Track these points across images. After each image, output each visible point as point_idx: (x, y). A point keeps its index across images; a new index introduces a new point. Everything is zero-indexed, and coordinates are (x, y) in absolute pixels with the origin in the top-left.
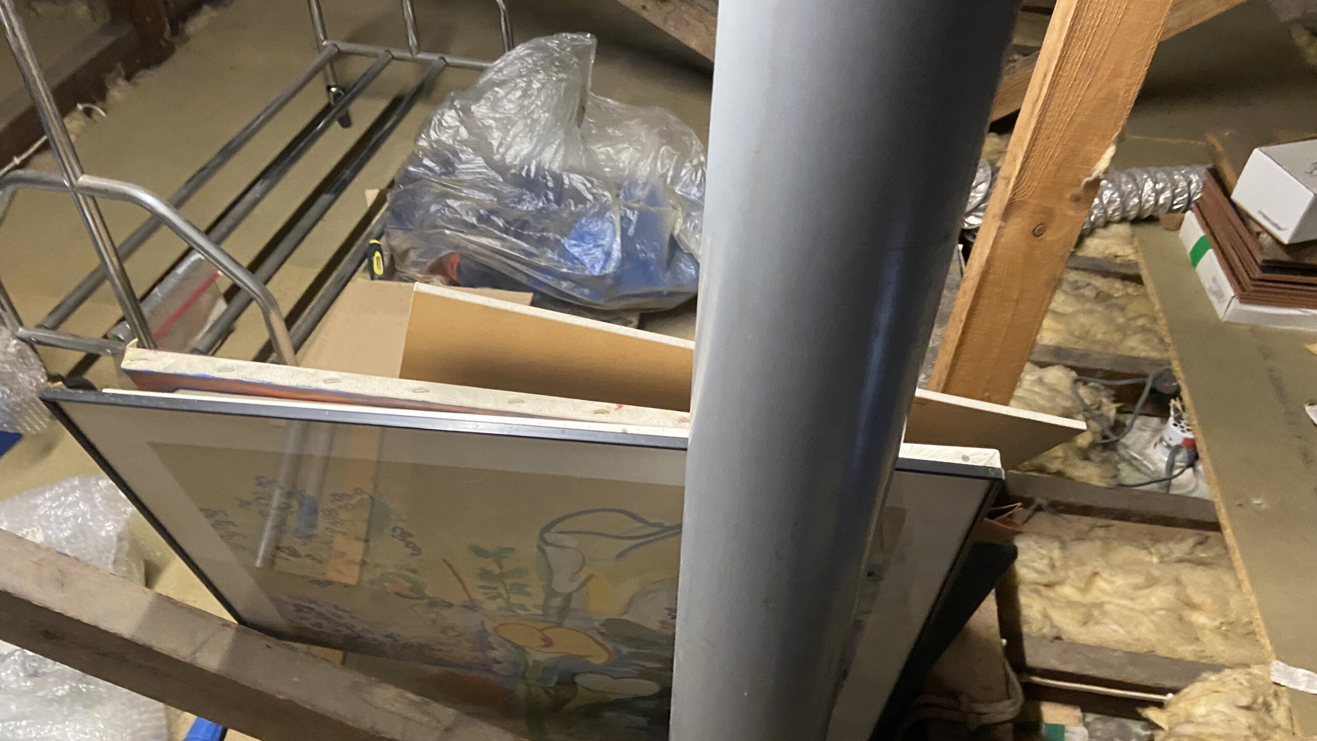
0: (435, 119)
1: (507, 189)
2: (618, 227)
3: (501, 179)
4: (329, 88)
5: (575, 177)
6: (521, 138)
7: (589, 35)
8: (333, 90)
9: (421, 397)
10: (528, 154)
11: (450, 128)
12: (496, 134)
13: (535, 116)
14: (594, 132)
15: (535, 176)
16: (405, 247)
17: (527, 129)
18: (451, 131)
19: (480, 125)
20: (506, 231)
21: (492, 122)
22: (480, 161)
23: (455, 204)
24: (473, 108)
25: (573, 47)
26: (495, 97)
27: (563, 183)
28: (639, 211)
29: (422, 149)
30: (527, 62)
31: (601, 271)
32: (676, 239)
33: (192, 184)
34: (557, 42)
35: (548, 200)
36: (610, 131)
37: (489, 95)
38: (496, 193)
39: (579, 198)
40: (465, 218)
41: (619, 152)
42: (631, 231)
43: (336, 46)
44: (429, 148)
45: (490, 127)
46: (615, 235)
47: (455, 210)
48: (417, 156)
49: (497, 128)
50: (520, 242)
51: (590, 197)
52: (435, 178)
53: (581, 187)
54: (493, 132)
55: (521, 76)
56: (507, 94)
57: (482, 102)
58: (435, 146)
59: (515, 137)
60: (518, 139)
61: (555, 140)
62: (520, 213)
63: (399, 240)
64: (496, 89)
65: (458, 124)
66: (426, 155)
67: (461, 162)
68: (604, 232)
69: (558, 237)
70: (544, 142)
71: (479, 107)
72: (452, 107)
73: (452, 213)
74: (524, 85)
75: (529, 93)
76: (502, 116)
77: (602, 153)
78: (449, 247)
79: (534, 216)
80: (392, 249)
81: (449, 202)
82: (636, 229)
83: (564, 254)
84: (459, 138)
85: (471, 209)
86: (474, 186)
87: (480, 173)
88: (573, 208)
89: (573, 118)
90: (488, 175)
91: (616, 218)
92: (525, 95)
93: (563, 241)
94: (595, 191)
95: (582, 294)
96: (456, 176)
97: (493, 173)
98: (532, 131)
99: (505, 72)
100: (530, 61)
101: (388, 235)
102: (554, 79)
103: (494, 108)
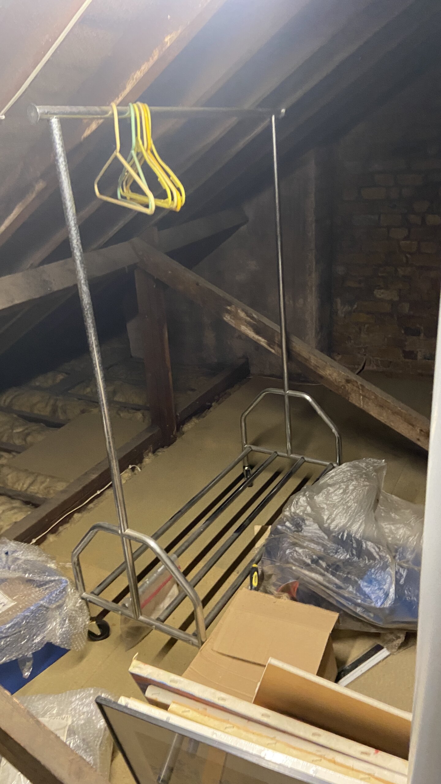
0: (294, 500)
1: (330, 544)
2: (394, 579)
3: (326, 537)
4: (244, 467)
5: (369, 543)
6: (340, 516)
7: (384, 461)
8: (246, 468)
10: (343, 525)
11: (302, 506)
12: (326, 513)
13: (349, 504)
14: (383, 515)
15: (346, 539)
16: (270, 573)
17: (344, 511)
18: (303, 508)
20: (326, 570)
21: (325, 506)
22: (316, 526)
23: (300, 551)
24: (315, 497)
25: (374, 467)
26: (328, 492)
27: (362, 546)
28: (408, 569)
29: (286, 516)
30: (347, 474)
31: (381, 605)
34: (365, 463)
35: (353, 555)
36: (393, 515)
37: (324, 491)
38: (323, 546)
39: (371, 556)
40: (304, 558)
41: (398, 529)
42: (402, 581)
43: (250, 448)
44: (289, 515)
45: (323, 508)
46: (391, 584)
47: (300, 554)
48: (283, 519)
49: (327, 509)
50: (334, 579)
51: (377, 557)
52: (291, 533)
53: (372, 550)
54: (324, 511)
55: (343, 482)
56: (335, 491)
57: (321, 494)
58: (293, 515)
59: (336, 515)
60: (338, 517)
61: (360, 520)
62: (335, 560)
63: (268, 568)
64: (329, 488)
65: (306, 504)
66: (288, 521)
67: (306, 525)
68: (385, 580)
69: (356, 579)
70: (353, 519)
71: (318, 497)
72: (304, 495)
73: (298, 556)
74: (344, 487)
75: (347, 491)
76: (331, 503)
77: (387, 528)
78: (294, 578)
79: (343, 563)
80: (263, 573)
81: (297, 548)
82: (405, 580)
83: (359, 590)
84: (306, 512)
85: (309, 555)
86: (312, 540)
87: (316, 533)
88: (367, 562)
89: (371, 508)
90: (320, 535)
91: (393, 573)
92: (345, 492)
93: (359, 582)
94: (381, 554)
95: (369, 616)
96: (302, 533)
97: (323, 534)
98: (347, 513)
99: (335, 479)
101: (263, 563)
102: (362, 485)
103: (327, 498)
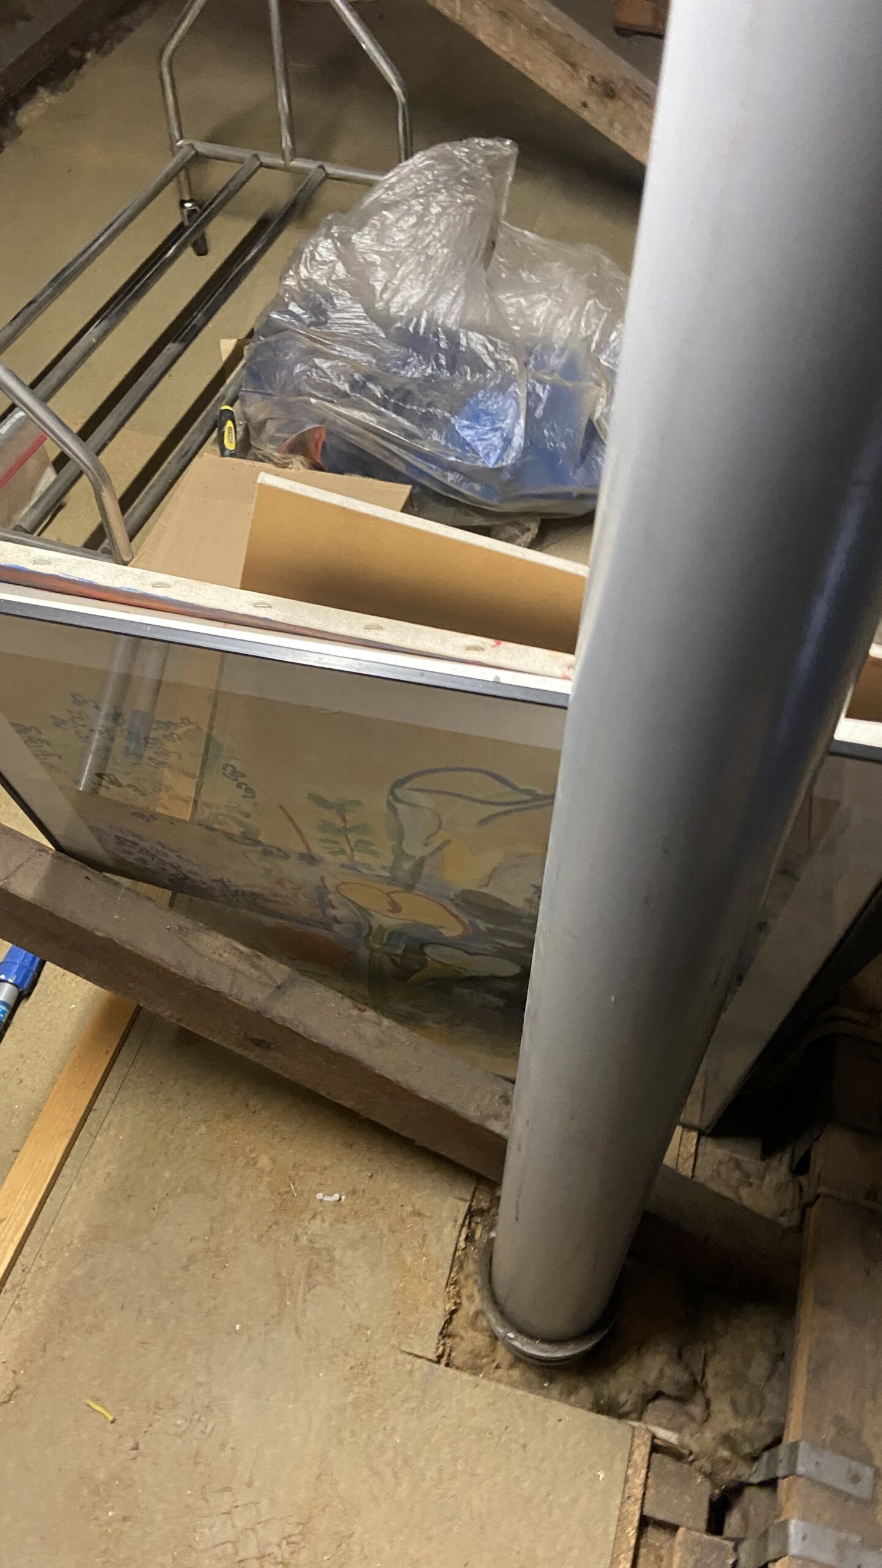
0: (307, 250)
1: (390, 349)
2: (523, 406)
3: (383, 335)
4: (182, 202)
5: (474, 336)
6: (411, 280)
7: (508, 142)
8: (188, 205)
9: (262, 613)
10: (418, 302)
11: (324, 263)
12: (381, 274)
13: (431, 252)
14: (504, 275)
15: (425, 333)
16: (261, 417)
17: (420, 270)
18: (326, 267)
19: (362, 260)
20: (384, 403)
21: (376, 257)
22: (359, 309)
23: (325, 365)
24: (354, 237)
25: (487, 158)
26: (383, 223)
27: (459, 344)
28: (552, 386)
29: (288, 289)
30: (427, 178)
31: (496, 462)
32: (596, 424)
33: (18, 320)
34: (466, 150)
35: (439, 365)
36: (524, 275)
37: (375, 220)
38: (375, 353)
39: (478, 366)
40: (336, 383)
41: (533, 305)
42: (539, 412)
43: (192, 146)
44: (297, 288)
45: (373, 264)
46: (517, 417)
47: (324, 372)
48: (282, 298)
49: (382, 266)
50: (400, 419)
51: (491, 364)
52: (302, 329)
53: (480, 349)
54: (376, 270)
55: (416, 196)
56: (398, 220)
57: (366, 230)
58: (305, 286)
59: (403, 279)
60: (408, 282)
61: (454, 285)
62: (403, 381)
63: (256, 408)
64: (385, 213)
65: (333, 258)
66: (293, 300)
67: (336, 310)
68: (505, 411)
69: (447, 414)
70: (439, 287)
71: (362, 236)
72: (328, 235)
73: (321, 377)
74: (419, 208)
75: (426, 219)
76: (390, 249)
77: (511, 305)
78: (314, 422)
79: (419, 385)
80: (247, 418)
81: (317, 361)
82: (544, 410)
83: (454, 437)
84: (334, 278)
85: (344, 373)
86: (349, 342)
87: (358, 325)
88: (468, 378)
89: (479, 256)
90: (367, 329)
91: (522, 394)
92: (419, 223)
93: (453, 421)
94: (498, 356)
95: (471, 489)
96: (328, 328)
97: (374, 327)
98: (425, 272)
99: (397, 190)
100: (430, 177)
101: (243, 401)
102: (459, 201)
103: (380, 239)
